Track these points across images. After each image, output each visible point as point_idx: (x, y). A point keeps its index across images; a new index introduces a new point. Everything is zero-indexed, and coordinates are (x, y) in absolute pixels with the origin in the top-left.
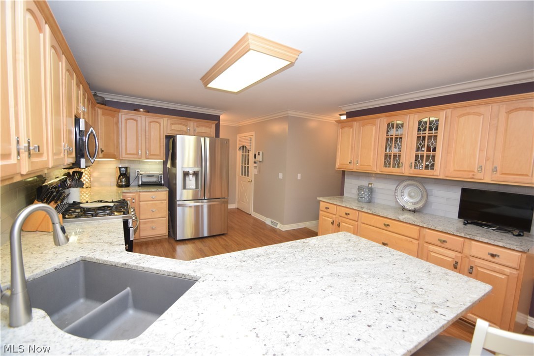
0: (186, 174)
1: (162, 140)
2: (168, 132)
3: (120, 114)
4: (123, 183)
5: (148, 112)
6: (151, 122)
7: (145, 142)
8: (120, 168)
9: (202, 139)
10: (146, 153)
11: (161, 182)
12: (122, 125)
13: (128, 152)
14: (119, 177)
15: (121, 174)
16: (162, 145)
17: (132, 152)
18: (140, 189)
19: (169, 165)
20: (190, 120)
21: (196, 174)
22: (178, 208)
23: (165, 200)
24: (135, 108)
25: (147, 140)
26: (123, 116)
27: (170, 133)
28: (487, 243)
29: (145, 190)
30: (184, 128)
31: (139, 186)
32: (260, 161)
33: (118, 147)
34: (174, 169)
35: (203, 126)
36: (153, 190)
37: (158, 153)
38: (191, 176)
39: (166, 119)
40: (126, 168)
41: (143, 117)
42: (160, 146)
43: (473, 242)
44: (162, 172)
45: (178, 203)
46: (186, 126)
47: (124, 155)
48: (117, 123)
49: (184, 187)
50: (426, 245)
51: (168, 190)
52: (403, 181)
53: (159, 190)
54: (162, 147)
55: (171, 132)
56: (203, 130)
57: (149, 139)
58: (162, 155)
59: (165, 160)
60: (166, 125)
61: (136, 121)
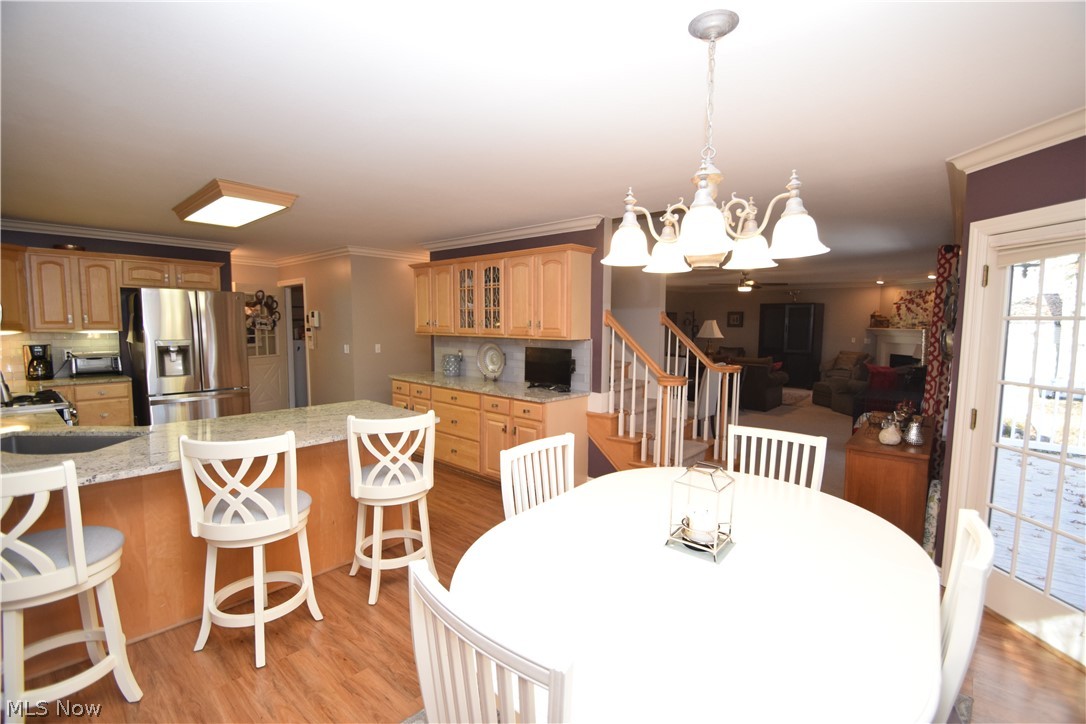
0: (163, 352)
1: (114, 297)
2: (126, 283)
3: (27, 255)
4: (40, 373)
5: (83, 249)
6: (89, 267)
7: (78, 300)
8: (32, 348)
9: (191, 294)
10: (83, 319)
11: (117, 368)
12: (32, 275)
13: (47, 320)
14: (31, 363)
15: (35, 357)
16: (114, 304)
17: (54, 319)
18: (75, 381)
19: (130, 339)
20: (169, 262)
21: (183, 351)
22: (151, 407)
23: (127, 397)
24: (58, 243)
25: (84, 298)
26: (34, 258)
27: (129, 284)
28: (531, 402)
29: (85, 382)
30: (158, 276)
31: (72, 376)
32: (316, 328)
33: (26, 311)
34: (139, 344)
35: (194, 272)
36: (100, 381)
37: (106, 318)
38: (173, 356)
39: (119, 262)
40: (44, 347)
41: (74, 258)
42: (111, 307)
43: (516, 402)
44: (117, 351)
45: (150, 399)
46: (162, 272)
47: (38, 324)
48: (22, 270)
49: (162, 372)
50: (485, 413)
51: (131, 379)
52: (482, 345)
53: (113, 380)
54: (115, 309)
55: (132, 282)
56: (196, 277)
57: (89, 295)
58: (116, 321)
59: (121, 330)
60: (120, 270)
61: (61, 265)
